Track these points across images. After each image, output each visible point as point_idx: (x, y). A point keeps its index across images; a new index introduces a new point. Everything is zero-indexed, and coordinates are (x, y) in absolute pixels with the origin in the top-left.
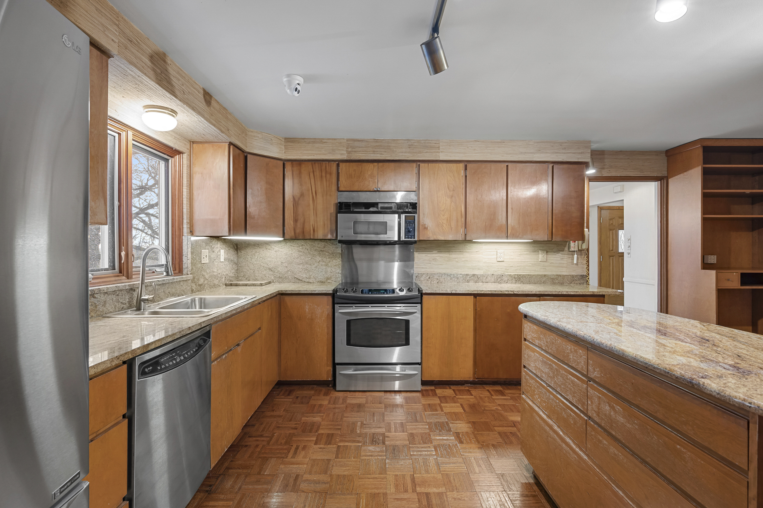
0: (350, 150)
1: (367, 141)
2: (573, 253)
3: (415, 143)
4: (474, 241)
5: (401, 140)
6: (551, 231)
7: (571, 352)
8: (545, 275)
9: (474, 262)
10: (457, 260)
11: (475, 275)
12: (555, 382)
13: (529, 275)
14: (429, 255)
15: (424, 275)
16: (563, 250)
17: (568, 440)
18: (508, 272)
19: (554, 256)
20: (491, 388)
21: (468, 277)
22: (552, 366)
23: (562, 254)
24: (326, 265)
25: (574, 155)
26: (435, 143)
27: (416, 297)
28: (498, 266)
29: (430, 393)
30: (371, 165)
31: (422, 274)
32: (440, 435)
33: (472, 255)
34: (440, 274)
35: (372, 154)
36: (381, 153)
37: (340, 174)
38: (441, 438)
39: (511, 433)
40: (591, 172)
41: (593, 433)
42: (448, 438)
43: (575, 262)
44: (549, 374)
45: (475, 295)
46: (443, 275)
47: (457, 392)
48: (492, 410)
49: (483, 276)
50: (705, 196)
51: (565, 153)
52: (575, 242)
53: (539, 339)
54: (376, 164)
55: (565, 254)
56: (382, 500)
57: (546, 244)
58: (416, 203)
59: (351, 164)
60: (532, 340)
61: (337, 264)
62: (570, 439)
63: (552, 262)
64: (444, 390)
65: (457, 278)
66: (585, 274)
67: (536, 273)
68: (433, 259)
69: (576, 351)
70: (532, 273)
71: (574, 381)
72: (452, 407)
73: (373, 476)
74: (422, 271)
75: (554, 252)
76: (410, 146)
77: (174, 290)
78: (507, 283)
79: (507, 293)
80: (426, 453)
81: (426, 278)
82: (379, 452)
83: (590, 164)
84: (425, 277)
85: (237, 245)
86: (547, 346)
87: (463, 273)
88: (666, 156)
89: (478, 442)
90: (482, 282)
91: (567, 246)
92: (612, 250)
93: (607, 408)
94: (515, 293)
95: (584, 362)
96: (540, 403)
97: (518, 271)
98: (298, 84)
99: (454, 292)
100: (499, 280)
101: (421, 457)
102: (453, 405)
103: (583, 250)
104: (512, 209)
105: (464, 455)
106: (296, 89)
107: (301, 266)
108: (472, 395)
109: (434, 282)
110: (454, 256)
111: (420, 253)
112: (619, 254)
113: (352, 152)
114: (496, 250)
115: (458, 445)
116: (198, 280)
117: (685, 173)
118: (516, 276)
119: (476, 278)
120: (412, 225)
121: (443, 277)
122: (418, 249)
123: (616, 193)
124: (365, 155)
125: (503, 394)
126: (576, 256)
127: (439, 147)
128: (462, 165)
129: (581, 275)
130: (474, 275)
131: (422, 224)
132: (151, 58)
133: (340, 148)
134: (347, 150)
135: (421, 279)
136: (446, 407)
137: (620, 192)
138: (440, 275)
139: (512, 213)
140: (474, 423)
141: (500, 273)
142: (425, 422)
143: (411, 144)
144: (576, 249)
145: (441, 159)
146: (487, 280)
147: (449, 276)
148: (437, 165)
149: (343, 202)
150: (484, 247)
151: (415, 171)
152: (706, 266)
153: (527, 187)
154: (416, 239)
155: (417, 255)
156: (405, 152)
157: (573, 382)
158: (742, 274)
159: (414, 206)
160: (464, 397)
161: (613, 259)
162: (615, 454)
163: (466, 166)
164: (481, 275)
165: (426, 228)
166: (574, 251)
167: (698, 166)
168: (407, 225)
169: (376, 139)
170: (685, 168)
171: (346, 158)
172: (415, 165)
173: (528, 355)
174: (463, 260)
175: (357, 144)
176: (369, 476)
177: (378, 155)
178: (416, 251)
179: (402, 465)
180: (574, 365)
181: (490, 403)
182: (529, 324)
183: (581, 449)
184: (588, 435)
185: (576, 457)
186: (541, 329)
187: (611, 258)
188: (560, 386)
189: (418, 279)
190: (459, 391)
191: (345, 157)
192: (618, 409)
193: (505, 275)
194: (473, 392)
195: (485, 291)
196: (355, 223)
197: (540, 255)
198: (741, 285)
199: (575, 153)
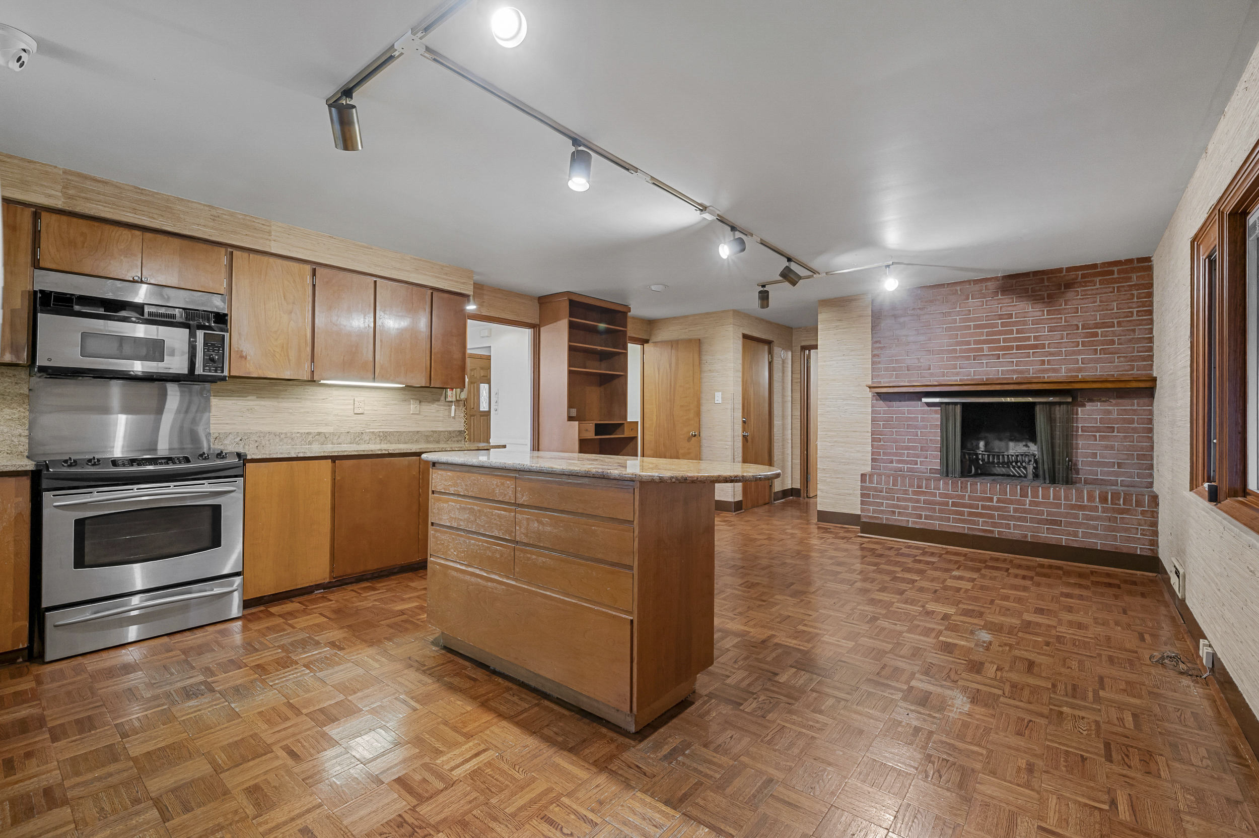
0: (71, 192)
1: (117, 187)
2: (450, 404)
3: (225, 215)
4: (322, 382)
5: (195, 202)
6: (429, 373)
7: (497, 486)
8: (418, 432)
9: (319, 414)
10: (291, 411)
11: (321, 433)
12: (478, 525)
13: (397, 432)
14: (240, 403)
15: (231, 436)
16: (439, 400)
17: (493, 576)
18: (370, 429)
19: (428, 407)
20: (356, 587)
21: (310, 436)
22: (473, 509)
23: (438, 405)
25: (455, 283)
26: (263, 225)
27: (234, 466)
28: (355, 420)
29: (261, 615)
30: (126, 233)
31: (227, 435)
32: (306, 652)
33: (316, 404)
34: (262, 433)
35: (130, 212)
36: (151, 215)
37: (43, 235)
38: (310, 654)
39: (402, 621)
40: (471, 307)
41: (522, 555)
42: (320, 651)
43: (453, 415)
44: (469, 518)
45: (334, 459)
46: (268, 435)
47: (307, 603)
48: (368, 608)
49: (333, 434)
50: (571, 349)
51: (446, 280)
52: (453, 390)
53: (455, 485)
54: (138, 233)
55: (441, 405)
56: (253, 742)
57: (420, 391)
58: (226, 315)
59: (75, 220)
60: (444, 489)
61: (17, 416)
62: (496, 574)
63: (426, 414)
64: (283, 606)
65: (292, 439)
66: (463, 429)
67: (407, 430)
68: (248, 410)
69: (503, 484)
70: (402, 429)
71: (501, 515)
72: (307, 620)
73: (218, 728)
74: (227, 428)
75: (429, 402)
76: (214, 218)
78: (368, 443)
79: (380, 453)
80: (295, 675)
81: (236, 440)
82: (210, 702)
83: (471, 298)
84: (233, 438)
86: (466, 489)
87: (301, 431)
88: (539, 303)
89: (365, 641)
90: (332, 443)
91: (444, 395)
92: (473, 408)
93: (536, 525)
94: (390, 452)
95: (512, 491)
96: (457, 556)
97: (383, 427)
98: (24, 50)
99: (301, 455)
100: (357, 440)
101: (291, 682)
102: (308, 617)
103: (461, 400)
104: (381, 341)
105: (352, 659)
106: (19, 59)
108: (331, 601)
109: (251, 445)
110: (285, 404)
111: (222, 399)
112: (481, 413)
113: (77, 198)
114: (353, 398)
115: (339, 652)
117: (555, 324)
118: (381, 434)
119: (323, 437)
120: (219, 350)
121: (266, 438)
122: (218, 392)
123: (483, 337)
124: (112, 210)
125: (374, 589)
126: (453, 407)
127: (269, 233)
128: (308, 268)
129: (459, 431)
130: (319, 434)
131: (236, 349)
133: (45, 184)
134: (64, 190)
135: (226, 442)
136: (298, 622)
137: (488, 336)
138: (262, 435)
139: (381, 346)
140: (349, 626)
141: (358, 429)
142: (273, 647)
143: (216, 215)
144: (454, 399)
145: (273, 251)
146: (340, 440)
147: (277, 437)
148: (266, 259)
149: (51, 292)
150: (335, 392)
151: (225, 260)
152: (570, 418)
154: (226, 373)
155: (214, 401)
156: (204, 226)
157: (499, 515)
158: (596, 424)
159: (221, 319)
160: (321, 605)
161: (474, 419)
162: (544, 562)
163: (314, 271)
164: (330, 433)
165: (243, 357)
166: (452, 402)
167: (565, 318)
168: (208, 350)
169: (139, 189)
170: (556, 319)
171: (60, 207)
172: (223, 250)
173: (438, 508)
174: (302, 410)
175: (89, 185)
176: (212, 730)
177: (145, 218)
178: (214, 396)
179: (263, 699)
180: (500, 499)
181: (361, 602)
182: (440, 472)
183: (508, 578)
184: (516, 560)
185: (504, 587)
186: (459, 474)
187: (472, 418)
188: (483, 526)
189: (219, 442)
190: (309, 601)
191: (59, 203)
192: (546, 521)
193: (366, 432)
194: (331, 597)
195: (350, 452)
196: (84, 336)
197: (412, 406)
198: (596, 435)
199: (457, 282)
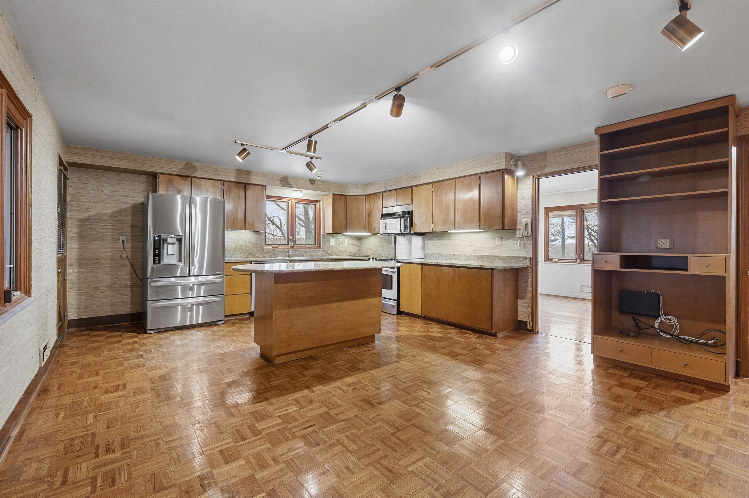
3: (410, 176)
6: (479, 222)
9: (455, 246)
10: (446, 245)
13: (487, 256)
14: (433, 242)
18: (475, 253)
19: (507, 242)
21: (451, 256)
23: (513, 240)
24: (389, 248)
25: (494, 165)
26: (418, 174)
28: (469, 249)
31: (428, 254)
33: (454, 241)
34: (437, 254)
35: (393, 186)
36: (397, 185)
45: (423, 264)
49: (459, 255)
52: (520, 230)
55: (515, 240)
63: (505, 246)
65: (445, 257)
68: (434, 244)
74: (429, 251)
75: (507, 239)
76: (408, 179)
77: (311, 254)
81: (430, 256)
85: (360, 238)
87: (448, 253)
90: (459, 260)
97: (482, 253)
100: (468, 259)
104: (458, 209)
107: (380, 248)
109: (434, 258)
110: (445, 242)
111: (429, 241)
113: (386, 187)
114: (468, 238)
116: (327, 251)
118: (479, 256)
119: (455, 257)
120: (407, 224)
121: (438, 256)
122: (428, 238)
124: (391, 187)
126: (519, 241)
128: (430, 186)
129: (525, 257)
130: (454, 255)
131: (414, 223)
132: (280, 180)
133: (382, 186)
134: (384, 186)
139: (458, 212)
141: (469, 253)
143: (408, 177)
144: (520, 236)
145: (421, 183)
146: (462, 259)
148: (420, 187)
150: (462, 235)
151: (411, 192)
153: (466, 193)
155: (426, 241)
156: (406, 182)
158: (621, 256)
159: (411, 212)
163: (433, 185)
165: (416, 225)
166: (519, 238)
168: (405, 224)
172: (409, 189)
174: (450, 245)
175: (388, 182)
191: (384, 190)
193: (473, 255)
197: (496, 241)
198: (621, 267)
199: (494, 164)
